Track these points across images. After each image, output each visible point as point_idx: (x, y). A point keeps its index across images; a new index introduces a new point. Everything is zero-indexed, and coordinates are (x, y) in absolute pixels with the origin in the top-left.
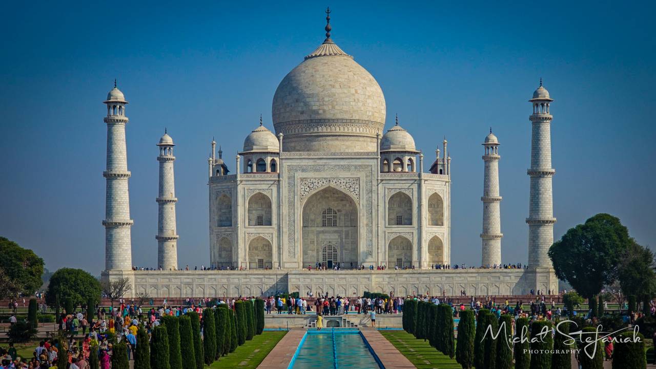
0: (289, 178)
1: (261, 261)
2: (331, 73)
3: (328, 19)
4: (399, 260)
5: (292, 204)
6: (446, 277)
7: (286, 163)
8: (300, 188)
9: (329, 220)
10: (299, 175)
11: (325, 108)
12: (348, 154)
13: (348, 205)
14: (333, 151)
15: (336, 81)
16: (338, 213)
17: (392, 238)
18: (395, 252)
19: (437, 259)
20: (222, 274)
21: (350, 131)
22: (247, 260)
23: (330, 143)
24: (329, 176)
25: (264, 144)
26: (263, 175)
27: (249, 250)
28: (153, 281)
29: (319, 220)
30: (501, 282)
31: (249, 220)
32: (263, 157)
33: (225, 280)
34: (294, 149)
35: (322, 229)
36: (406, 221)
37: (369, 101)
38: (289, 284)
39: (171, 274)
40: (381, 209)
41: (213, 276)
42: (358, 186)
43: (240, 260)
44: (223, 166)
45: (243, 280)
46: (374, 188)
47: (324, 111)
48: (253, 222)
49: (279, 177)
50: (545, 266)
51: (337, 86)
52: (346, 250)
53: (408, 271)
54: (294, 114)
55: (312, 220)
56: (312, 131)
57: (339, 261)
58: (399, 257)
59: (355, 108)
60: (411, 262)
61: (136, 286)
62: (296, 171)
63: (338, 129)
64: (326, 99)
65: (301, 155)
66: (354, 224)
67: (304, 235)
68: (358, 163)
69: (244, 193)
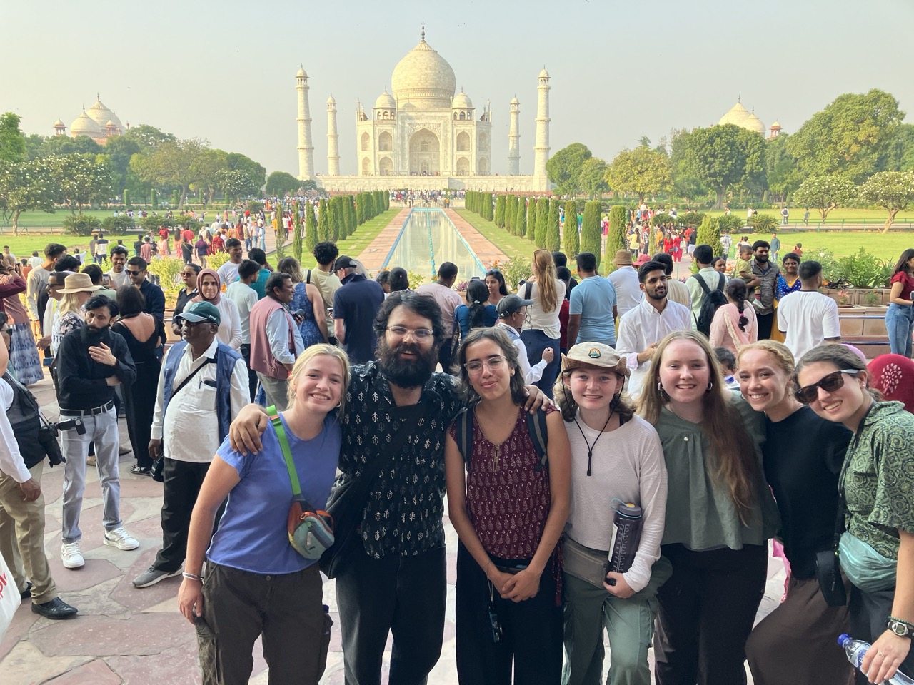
0: (402, 123)
1: (387, 171)
2: (425, 61)
3: (423, 28)
4: (463, 171)
6: (489, 181)
7: (400, 115)
8: (408, 129)
9: (425, 148)
11: (422, 82)
12: (434, 109)
13: (434, 139)
14: (426, 108)
16: (429, 144)
17: (459, 158)
18: (461, 166)
19: (484, 170)
21: (436, 96)
22: (379, 171)
23: (425, 103)
24: (424, 123)
25: (388, 103)
26: (387, 121)
27: (380, 164)
28: (326, 182)
29: (419, 147)
30: (520, 183)
31: (380, 147)
32: (387, 111)
35: (421, 152)
36: (467, 148)
37: (447, 78)
40: (453, 142)
41: (360, 179)
42: (439, 128)
43: (375, 170)
44: (365, 116)
45: (377, 182)
46: (449, 129)
47: (421, 84)
48: (382, 149)
49: (396, 122)
51: (428, 69)
52: (433, 164)
53: (468, 176)
54: (404, 86)
55: (414, 148)
57: (429, 171)
58: (463, 169)
59: (439, 83)
60: (469, 172)
62: (406, 119)
63: (429, 95)
64: (422, 77)
65: (408, 110)
66: (438, 150)
67: (411, 156)
68: (441, 114)
69: (377, 131)
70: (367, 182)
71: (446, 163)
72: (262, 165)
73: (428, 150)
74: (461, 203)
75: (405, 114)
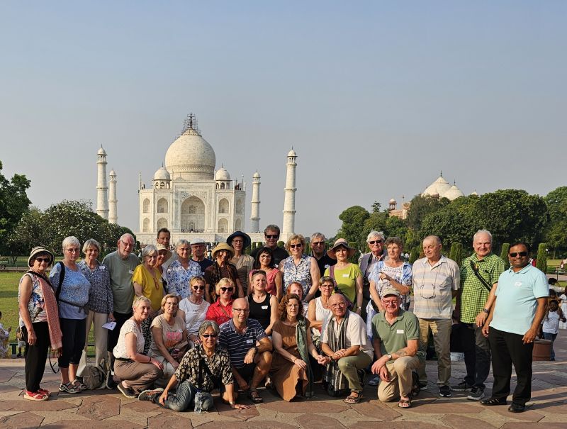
0: (176, 191)
4: (222, 229)
5: (177, 203)
7: (175, 185)
8: (180, 196)
9: (192, 210)
11: (191, 160)
12: (202, 181)
13: (200, 204)
14: (195, 180)
16: (196, 208)
17: (220, 219)
18: (221, 225)
24: (194, 191)
26: (164, 190)
27: (158, 223)
29: (188, 210)
32: (164, 182)
33: (150, 237)
35: (189, 214)
36: (226, 211)
37: (209, 156)
40: (216, 206)
42: (206, 196)
46: (213, 196)
48: (160, 211)
49: (171, 191)
52: (199, 224)
54: (176, 162)
55: (185, 211)
56: (184, 170)
57: (196, 229)
60: (228, 230)
62: (179, 188)
63: (196, 169)
64: (191, 156)
65: (181, 181)
66: (203, 213)
67: (182, 218)
68: (207, 184)
69: (156, 197)
71: (210, 223)
73: (195, 213)
75: (179, 184)
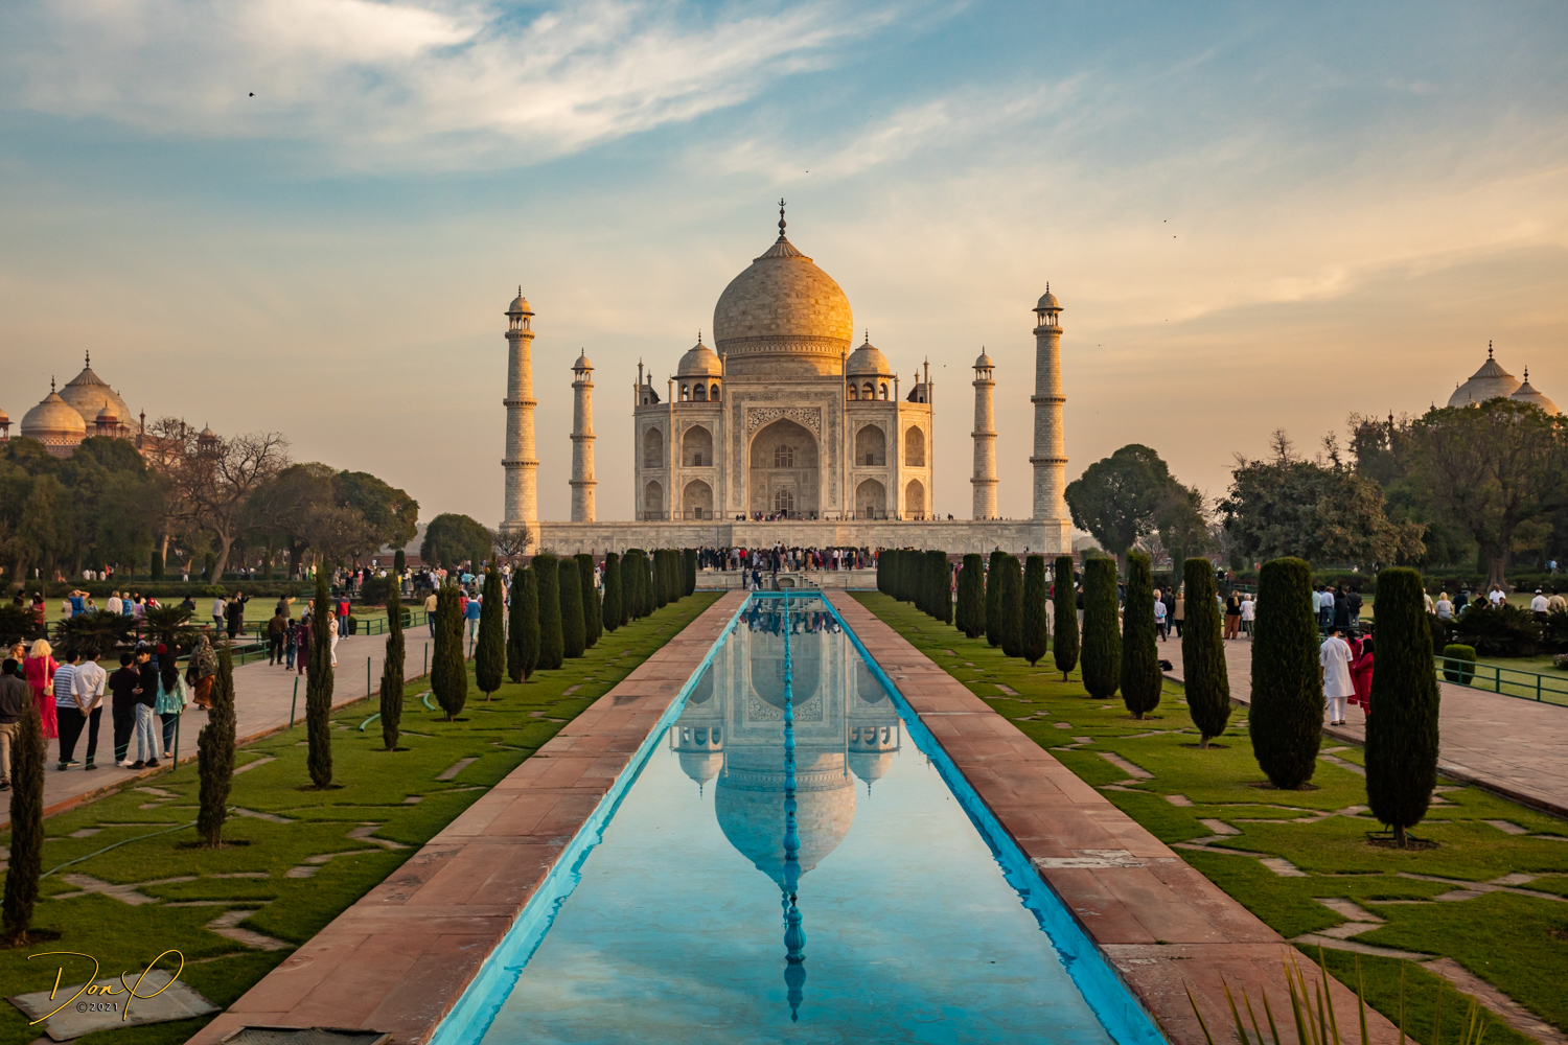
0: (734, 408)
1: (698, 510)
2: (785, 279)
3: (782, 212)
4: (870, 509)
5: (737, 440)
7: (731, 390)
8: (747, 420)
9: (783, 461)
10: (746, 404)
11: (779, 322)
12: (806, 378)
13: (806, 442)
14: (788, 375)
15: (792, 290)
16: (794, 452)
17: (860, 482)
18: (865, 498)
19: (916, 508)
20: (650, 527)
21: (809, 350)
22: (681, 510)
23: (785, 365)
24: (783, 406)
25: (704, 366)
26: (702, 404)
27: (685, 495)
28: (563, 534)
29: (772, 459)
30: (999, 537)
31: (685, 460)
32: (702, 382)
33: (654, 534)
34: (740, 372)
35: (775, 470)
36: (878, 461)
37: (833, 313)
38: (734, 537)
39: (585, 527)
40: (846, 446)
41: (638, 529)
42: (818, 418)
43: (673, 509)
45: (677, 534)
46: (838, 420)
47: (778, 326)
48: (690, 462)
49: (721, 406)
50: (1054, 517)
51: (794, 294)
52: (804, 496)
53: (880, 522)
54: (740, 329)
55: (762, 460)
56: (762, 349)
57: (795, 509)
58: (870, 505)
59: (816, 322)
60: (884, 511)
61: (542, 541)
62: (743, 399)
63: (794, 348)
64: (780, 311)
65: (748, 379)
66: (814, 464)
67: (754, 478)
68: (819, 389)
69: (677, 426)
70: (653, 534)
71: (833, 491)
72: (412, 495)
73: (790, 465)
74: (868, 578)
75: (742, 389)
